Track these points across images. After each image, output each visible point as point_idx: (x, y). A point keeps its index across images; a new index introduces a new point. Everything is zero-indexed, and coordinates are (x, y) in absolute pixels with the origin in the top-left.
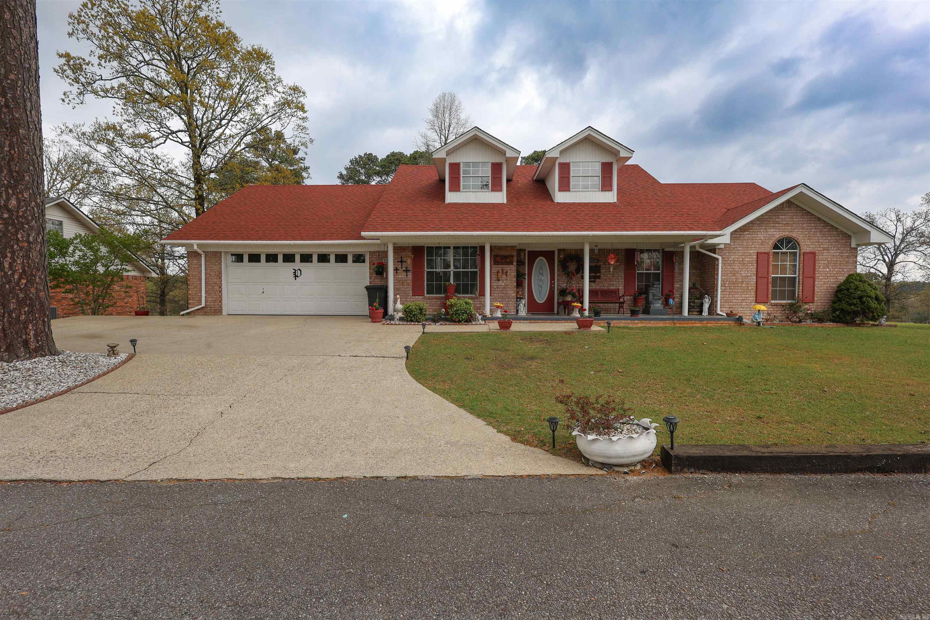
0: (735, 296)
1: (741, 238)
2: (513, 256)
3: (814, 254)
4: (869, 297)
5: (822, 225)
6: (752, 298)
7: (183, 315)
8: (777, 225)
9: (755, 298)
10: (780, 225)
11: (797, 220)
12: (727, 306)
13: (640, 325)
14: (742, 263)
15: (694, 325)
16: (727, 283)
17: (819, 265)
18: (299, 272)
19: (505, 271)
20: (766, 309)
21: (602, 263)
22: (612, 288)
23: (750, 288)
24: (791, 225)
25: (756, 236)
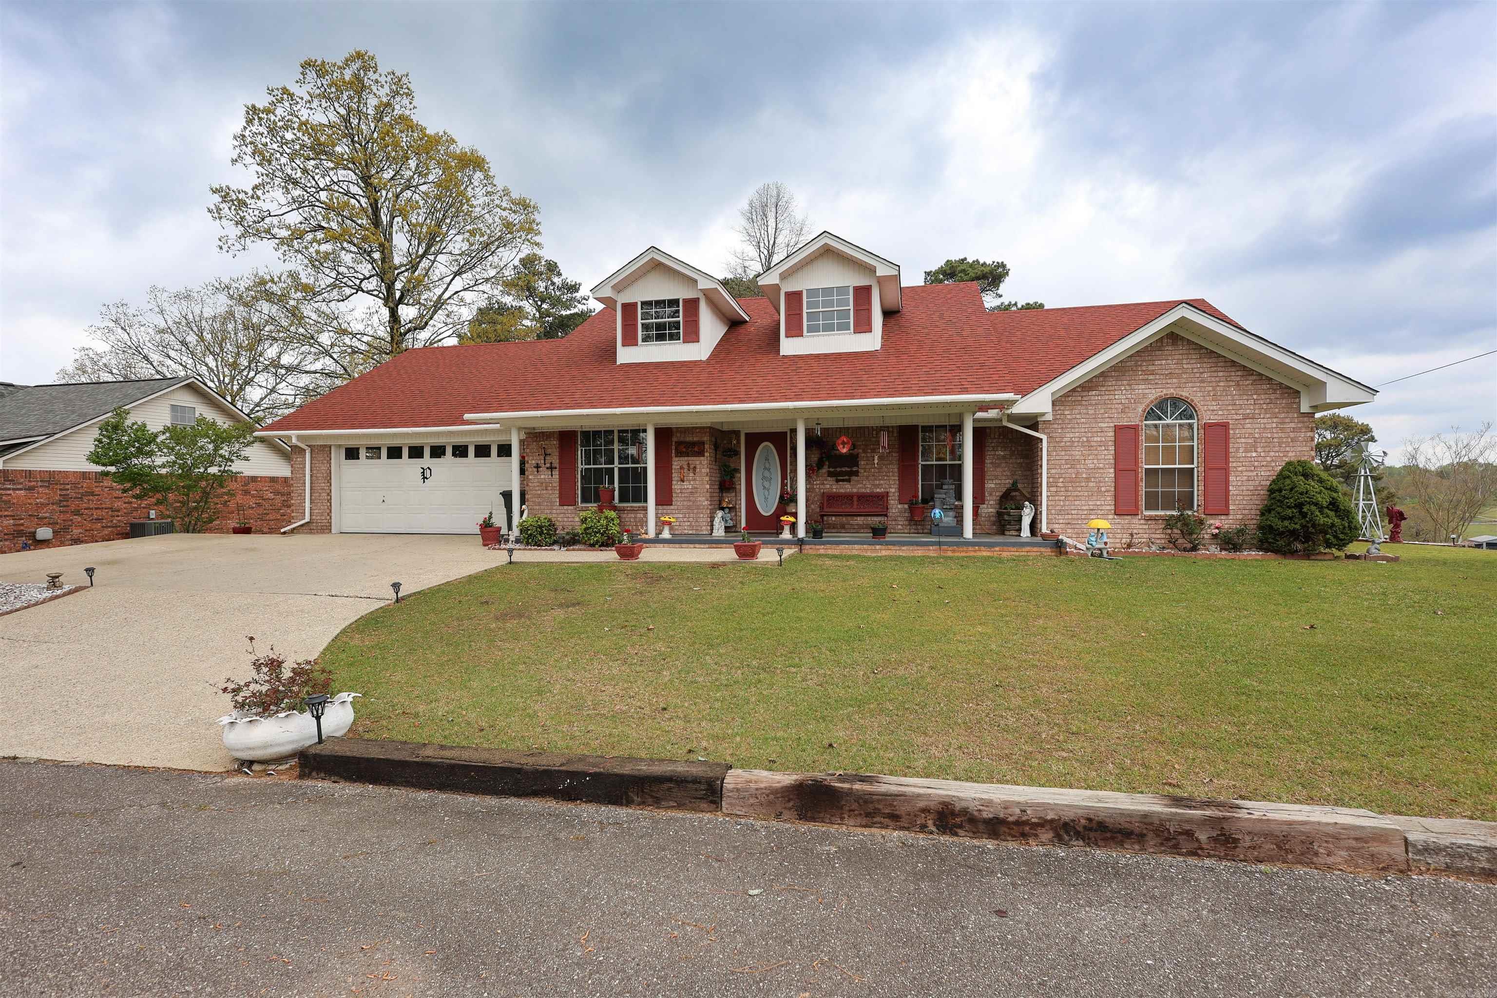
0: (1077, 503)
1: (1084, 403)
2: (703, 443)
3: (1225, 426)
4: (1316, 504)
5: (1239, 373)
6: (1108, 508)
7: (284, 533)
8: (1151, 377)
9: (1113, 507)
10: (1157, 377)
11: (1189, 366)
12: (1061, 521)
13: (884, 553)
14: (1088, 445)
15: (979, 554)
16: (1061, 480)
17: (1236, 445)
18: (428, 471)
19: (692, 466)
20: (1110, 526)
21: (860, 451)
22: (878, 490)
23: (1103, 489)
24: (1179, 376)
25: (1111, 397)
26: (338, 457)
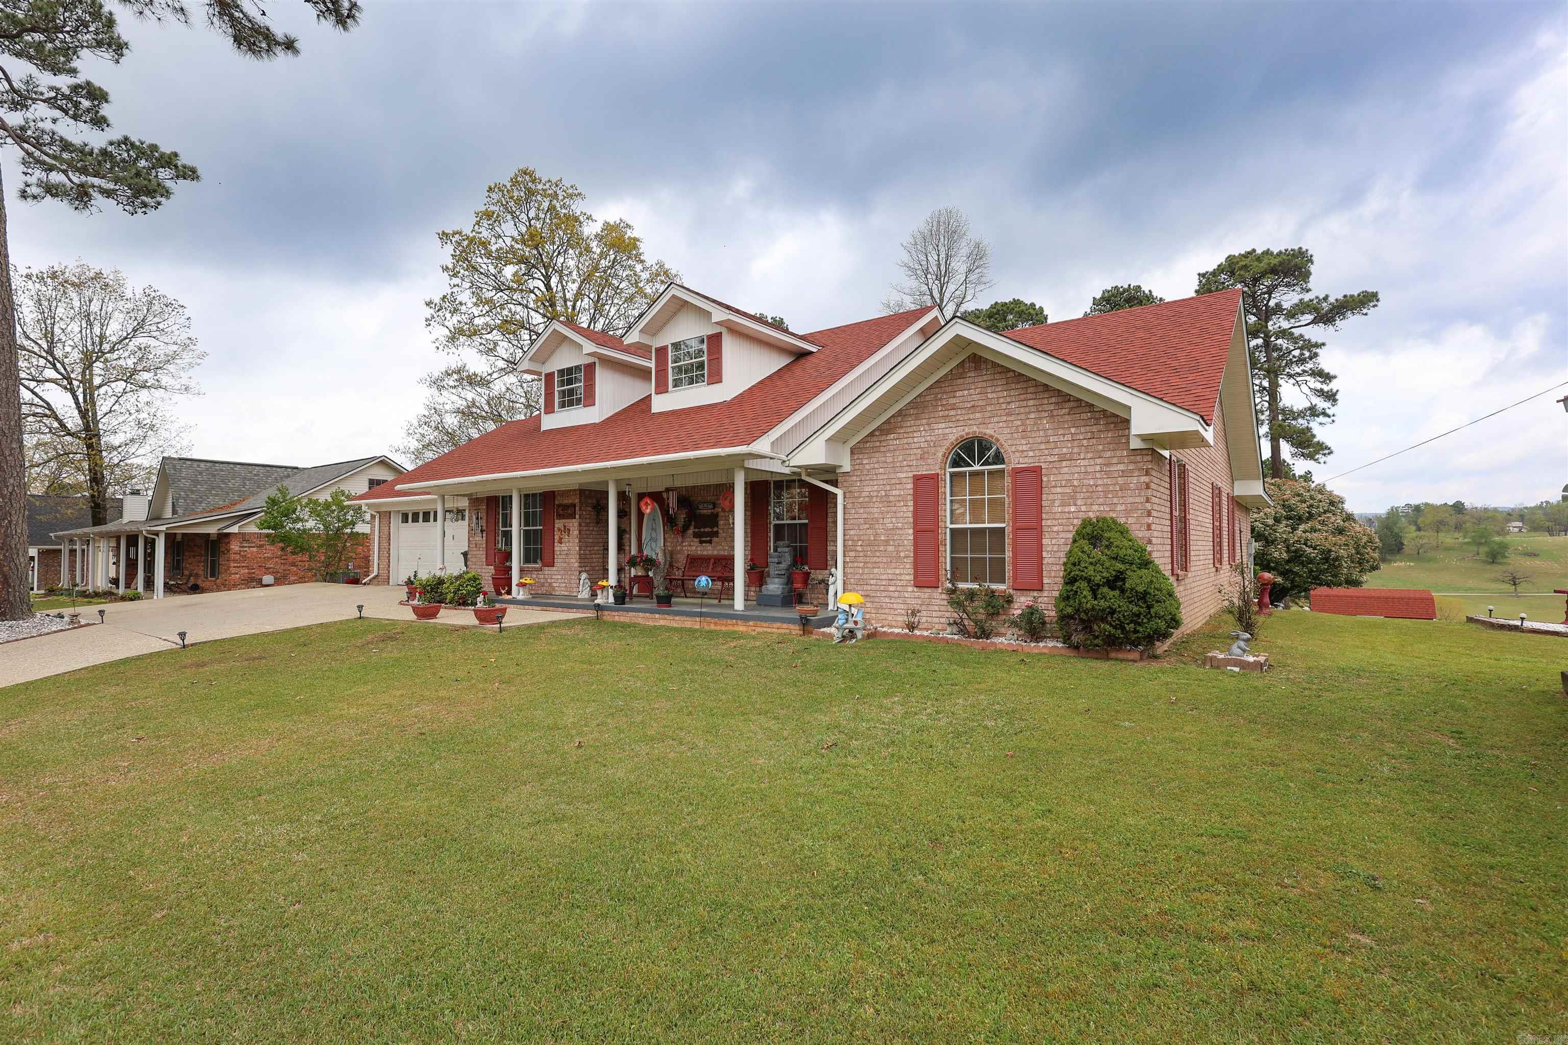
0: (876, 571)
1: (882, 449)
2: (575, 505)
3: (1037, 472)
5: (1053, 400)
6: (908, 578)
7: (365, 584)
8: (952, 413)
9: (912, 577)
10: (959, 412)
11: (994, 395)
14: (886, 500)
17: (1051, 497)
19: (567, 529)
21: (719, 510)
23: (902, 554)
24: (982, 409)
25: (910, 440)
26: (396, 521)
